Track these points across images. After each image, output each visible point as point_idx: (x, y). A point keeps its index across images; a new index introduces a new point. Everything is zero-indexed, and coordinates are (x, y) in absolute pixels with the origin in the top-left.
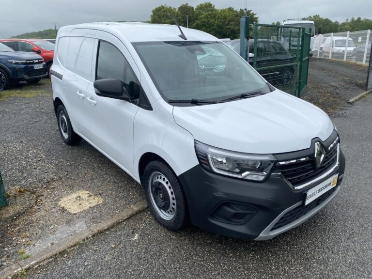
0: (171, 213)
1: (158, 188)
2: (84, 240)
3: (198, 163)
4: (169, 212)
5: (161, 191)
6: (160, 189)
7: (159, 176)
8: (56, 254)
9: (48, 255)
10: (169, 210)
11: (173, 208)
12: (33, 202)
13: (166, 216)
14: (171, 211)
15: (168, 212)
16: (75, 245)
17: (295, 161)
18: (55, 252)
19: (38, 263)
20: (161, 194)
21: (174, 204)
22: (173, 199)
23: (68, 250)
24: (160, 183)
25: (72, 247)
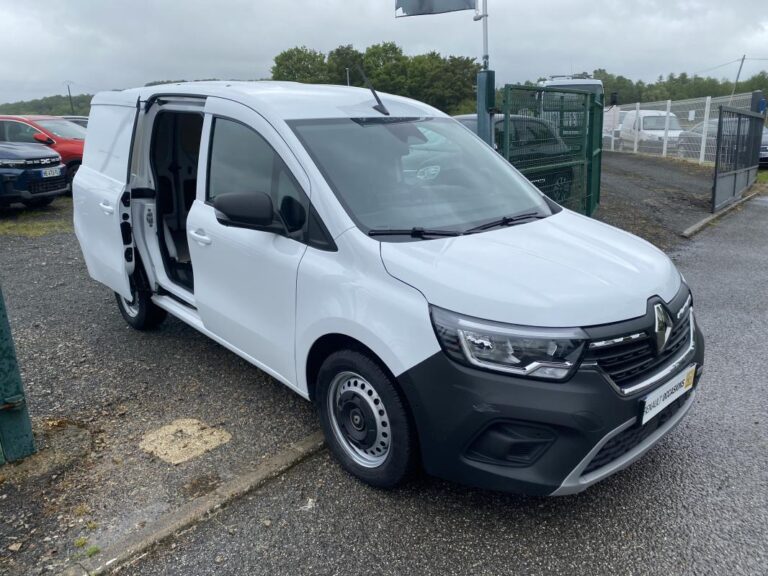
0: (377, 453)
1: (352, 404)
2: (206, 515)
3: (438, 349)
4: (375, 451)
5: (357, 410)
6: (354, 406)
7: (352, 381)
8: (154, 544)
9: (139, 546)
10: (373, 448)
11: (383, 444)
12: (86, 445)
13: (366, 460)
14: (378, 450)
15: (373, 453)
16: (190, 525)
17: (621, 339)
18: (151, 540)
19: (119, 563)
20: (356, 417)
21: (385, 435)
22: (384, 424)
23: (177, 535)
24: (355, 395)
25: (183, 528)
